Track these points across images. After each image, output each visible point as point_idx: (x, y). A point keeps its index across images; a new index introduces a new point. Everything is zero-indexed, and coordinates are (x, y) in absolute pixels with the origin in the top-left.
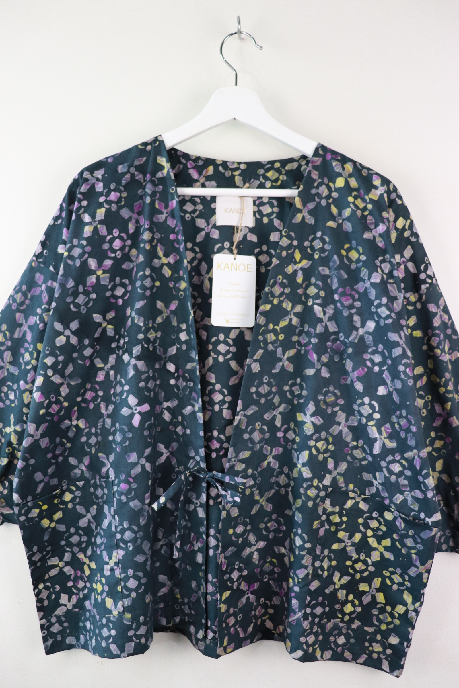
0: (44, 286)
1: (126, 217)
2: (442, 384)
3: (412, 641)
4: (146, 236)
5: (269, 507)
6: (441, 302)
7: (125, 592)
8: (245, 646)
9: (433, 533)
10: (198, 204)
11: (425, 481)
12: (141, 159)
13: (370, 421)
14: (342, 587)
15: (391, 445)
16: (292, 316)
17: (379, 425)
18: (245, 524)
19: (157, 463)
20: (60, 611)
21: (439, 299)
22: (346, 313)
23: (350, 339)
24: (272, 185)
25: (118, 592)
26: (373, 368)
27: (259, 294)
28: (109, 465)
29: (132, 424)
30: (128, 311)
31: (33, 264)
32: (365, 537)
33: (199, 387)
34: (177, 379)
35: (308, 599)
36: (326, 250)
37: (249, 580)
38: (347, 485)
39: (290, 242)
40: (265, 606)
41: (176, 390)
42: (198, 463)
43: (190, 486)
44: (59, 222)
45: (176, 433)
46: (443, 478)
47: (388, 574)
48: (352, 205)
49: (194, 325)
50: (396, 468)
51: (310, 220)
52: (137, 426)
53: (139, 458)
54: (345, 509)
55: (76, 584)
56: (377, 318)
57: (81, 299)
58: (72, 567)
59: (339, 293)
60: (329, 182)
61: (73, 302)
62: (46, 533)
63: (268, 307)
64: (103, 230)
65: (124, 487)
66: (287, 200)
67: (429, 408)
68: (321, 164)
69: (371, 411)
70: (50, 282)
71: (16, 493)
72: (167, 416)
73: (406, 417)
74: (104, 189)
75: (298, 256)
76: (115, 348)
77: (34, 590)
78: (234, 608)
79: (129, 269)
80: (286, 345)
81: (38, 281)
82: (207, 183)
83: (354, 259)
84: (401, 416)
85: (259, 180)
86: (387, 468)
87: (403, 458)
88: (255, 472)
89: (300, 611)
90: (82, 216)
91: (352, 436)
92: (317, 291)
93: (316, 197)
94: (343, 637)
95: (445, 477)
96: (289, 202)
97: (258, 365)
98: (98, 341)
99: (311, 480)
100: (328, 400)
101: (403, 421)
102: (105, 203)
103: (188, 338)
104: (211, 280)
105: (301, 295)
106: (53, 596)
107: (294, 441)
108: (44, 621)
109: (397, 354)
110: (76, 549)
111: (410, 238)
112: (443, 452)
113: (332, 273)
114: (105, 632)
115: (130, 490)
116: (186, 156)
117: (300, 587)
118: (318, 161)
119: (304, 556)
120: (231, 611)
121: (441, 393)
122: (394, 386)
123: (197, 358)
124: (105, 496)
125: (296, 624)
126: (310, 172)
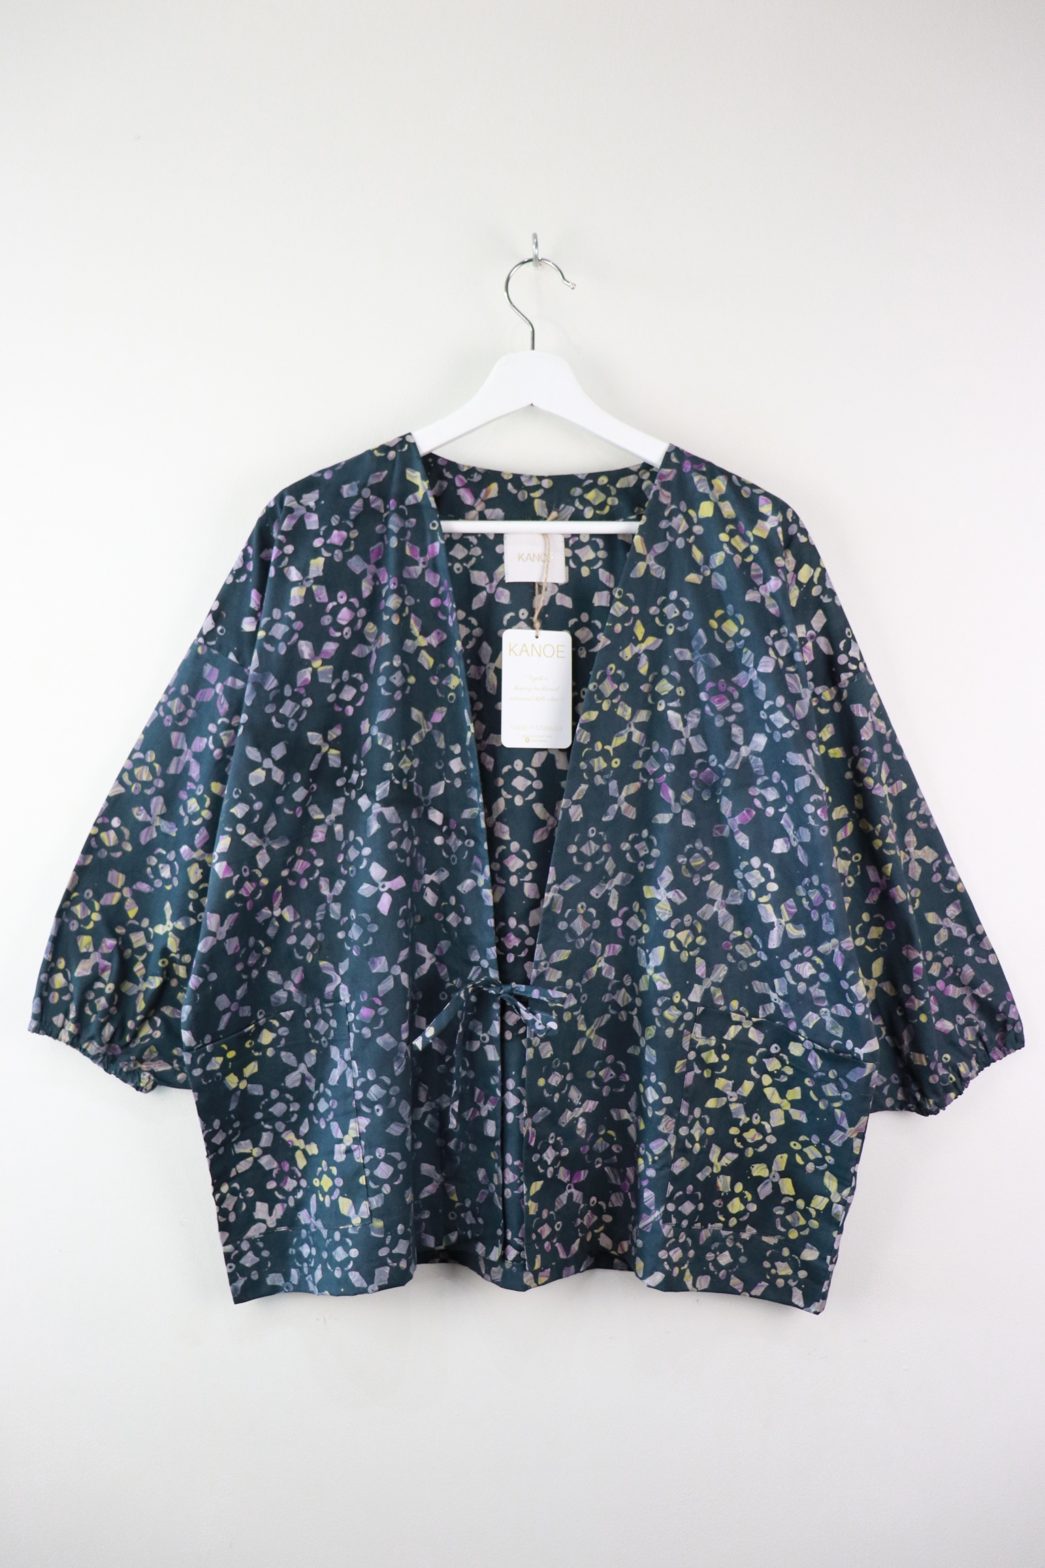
0: (219, 687)
1: (358, 571)
2: (877, 833)
3: (840, 1253)
4: (393, 602)
5: (601, 1044)
6: (873, 701)
7: (372, 1185)
8: (567, 1276)
9: (867, 1072)
10: (474, 546)
11: (852, 987)
12: (378, 473)
13: (761, 896)
14: (725, 1171)
15: (797, 933)
16: (633, 729)
17: (777, 901)
18: (563, 1071)
19: (417, 976)
20: (255, 1231)
21: (870, 696)
22: (719, 723)
23: (727, 764)
24: (595, 513)
25: (360, 1186)
26: (764, 810)
27: (576, 694)
28: (339, 980)
29: (377, 911)
30: (365, 726)
31: (200, 650)
32: (759, 1086)
33: (486, 846)
34: (447, 835)
35: (670, 1188)
36: (686, 621)
37: (572, 1163)
38: (727, 1003)
39: (627, 608)
40: (598, 1210)
41: (444, 854)
42: (485, 972)
43: (472, 1011)
44: (243, 578)
45: (447, 925)
46: (884, 989)
47: (798, 1147)
48: (726, 547)
49: (474, 747)
50: (806, 970)
51: (659, 572)
52: (386, 914)
53: (390, 966)
54: (726, 1041)
55: (281, 1185)
56: (770, 729)
57: (288, 708)
58: (274, 1156)
59: (707, 690)
60: (688, 508)
61: (276, 713)
62: (233, 1098)
63: (593, 715)
64: (322, 593)
65: (366, 1013)
66: (620, 538)
67: (859, 873)
68: (674, 479)
69: (763, 880)
70: (230, 679)
71: (186, 1029)
72: (430, 897)
73: (819, 888)
74: (321, 525)
75: (640, 630)
76: (342, 787)
77: (214, 1194)
78: (549, 1211)
79: (364, 656)
80: (624, 776)
81: (208, 679)
82: (488, 512)
83: (731, 635)
84: (811, 886)
85: (574, 506)
86: (792, 971)
87: (816, 953)
88: (578, 984)
89: (658, 1208)
90: (285, 570)
91: (735, 922)
92: (672, 687)
93: (668, 534)
94: (727, 1253)
95: (887, 987)
96: (623, 542)
97: (580, 810)
98: (315, 775)
99: (669, 993)
100: (693, 864)
101: (814, 893)
102: (323, 550)
103: (464, 768)
104: (498, 672)
105: (646, 695)
106: (244, 1207)
107: (639, 933)
108: (230, 1248)
109: (802, 787)
110: (280, 1126)
111: (821, 597)
112: (883, 946)
113: (696, 657)
114: (340, 1254)
115: (376, 1019)
116: (453, 466)
117: (657, 1170)
118: (670, 474)
119: (661, 1118)
120: (545, 1214)
121: (877, 848)
122: (800, 838)
123: (481, 800)
124: (332, 1032)
125: (652, 1230)
126: (657, 494)
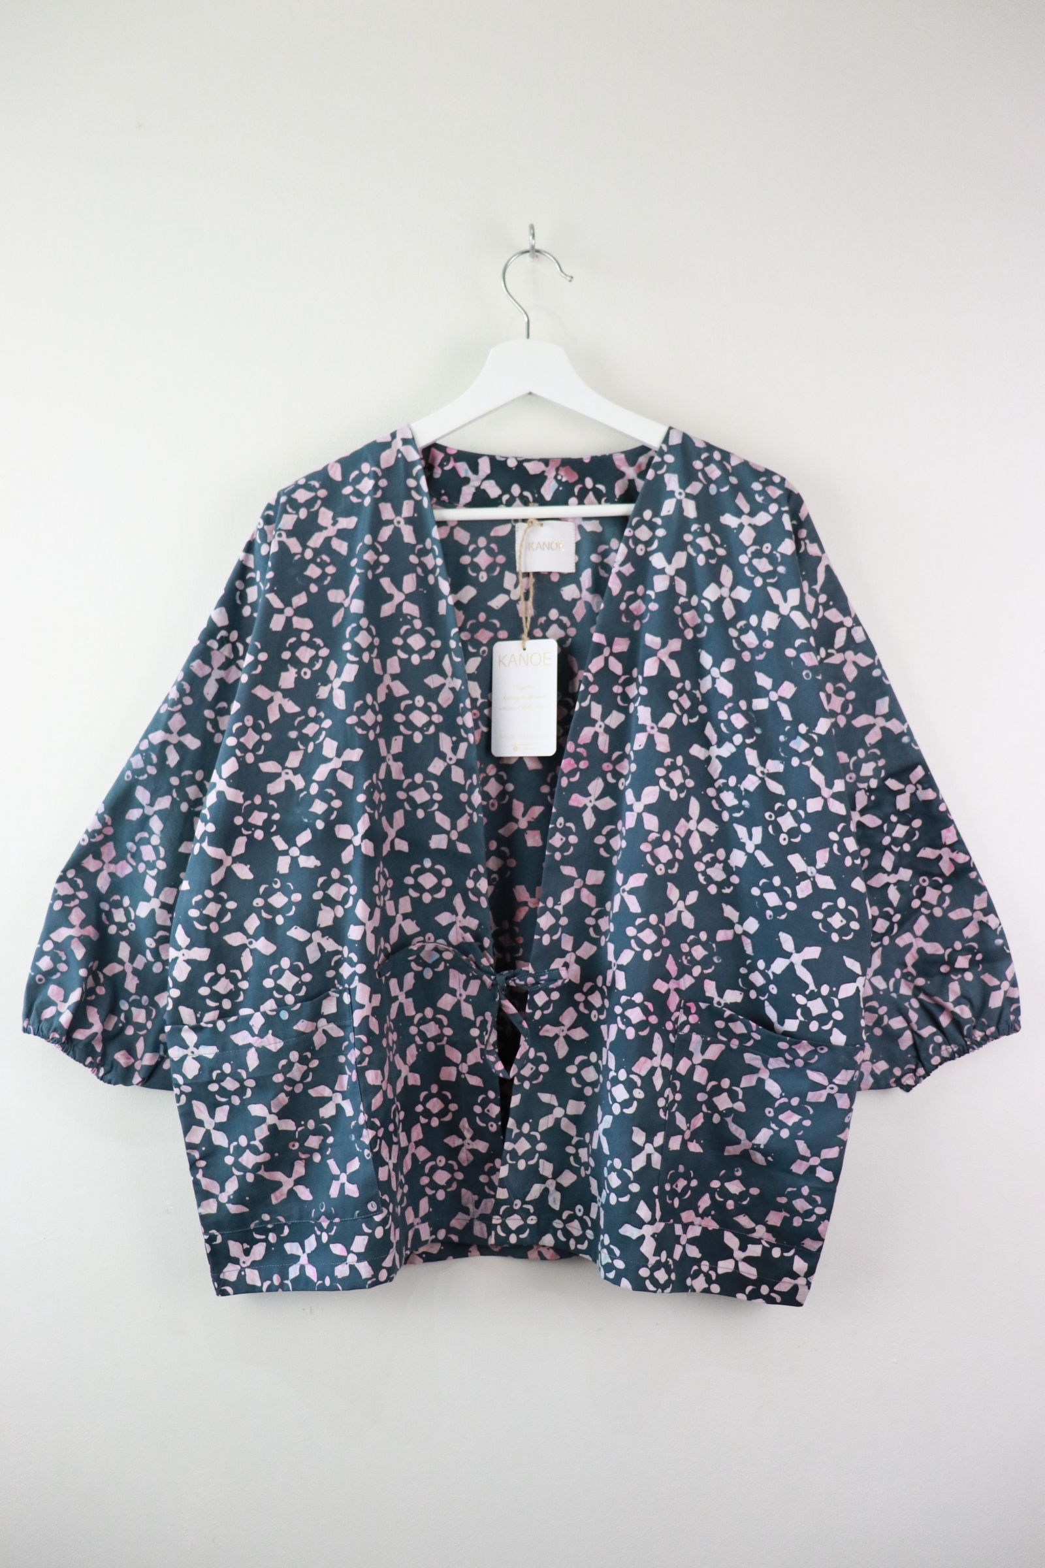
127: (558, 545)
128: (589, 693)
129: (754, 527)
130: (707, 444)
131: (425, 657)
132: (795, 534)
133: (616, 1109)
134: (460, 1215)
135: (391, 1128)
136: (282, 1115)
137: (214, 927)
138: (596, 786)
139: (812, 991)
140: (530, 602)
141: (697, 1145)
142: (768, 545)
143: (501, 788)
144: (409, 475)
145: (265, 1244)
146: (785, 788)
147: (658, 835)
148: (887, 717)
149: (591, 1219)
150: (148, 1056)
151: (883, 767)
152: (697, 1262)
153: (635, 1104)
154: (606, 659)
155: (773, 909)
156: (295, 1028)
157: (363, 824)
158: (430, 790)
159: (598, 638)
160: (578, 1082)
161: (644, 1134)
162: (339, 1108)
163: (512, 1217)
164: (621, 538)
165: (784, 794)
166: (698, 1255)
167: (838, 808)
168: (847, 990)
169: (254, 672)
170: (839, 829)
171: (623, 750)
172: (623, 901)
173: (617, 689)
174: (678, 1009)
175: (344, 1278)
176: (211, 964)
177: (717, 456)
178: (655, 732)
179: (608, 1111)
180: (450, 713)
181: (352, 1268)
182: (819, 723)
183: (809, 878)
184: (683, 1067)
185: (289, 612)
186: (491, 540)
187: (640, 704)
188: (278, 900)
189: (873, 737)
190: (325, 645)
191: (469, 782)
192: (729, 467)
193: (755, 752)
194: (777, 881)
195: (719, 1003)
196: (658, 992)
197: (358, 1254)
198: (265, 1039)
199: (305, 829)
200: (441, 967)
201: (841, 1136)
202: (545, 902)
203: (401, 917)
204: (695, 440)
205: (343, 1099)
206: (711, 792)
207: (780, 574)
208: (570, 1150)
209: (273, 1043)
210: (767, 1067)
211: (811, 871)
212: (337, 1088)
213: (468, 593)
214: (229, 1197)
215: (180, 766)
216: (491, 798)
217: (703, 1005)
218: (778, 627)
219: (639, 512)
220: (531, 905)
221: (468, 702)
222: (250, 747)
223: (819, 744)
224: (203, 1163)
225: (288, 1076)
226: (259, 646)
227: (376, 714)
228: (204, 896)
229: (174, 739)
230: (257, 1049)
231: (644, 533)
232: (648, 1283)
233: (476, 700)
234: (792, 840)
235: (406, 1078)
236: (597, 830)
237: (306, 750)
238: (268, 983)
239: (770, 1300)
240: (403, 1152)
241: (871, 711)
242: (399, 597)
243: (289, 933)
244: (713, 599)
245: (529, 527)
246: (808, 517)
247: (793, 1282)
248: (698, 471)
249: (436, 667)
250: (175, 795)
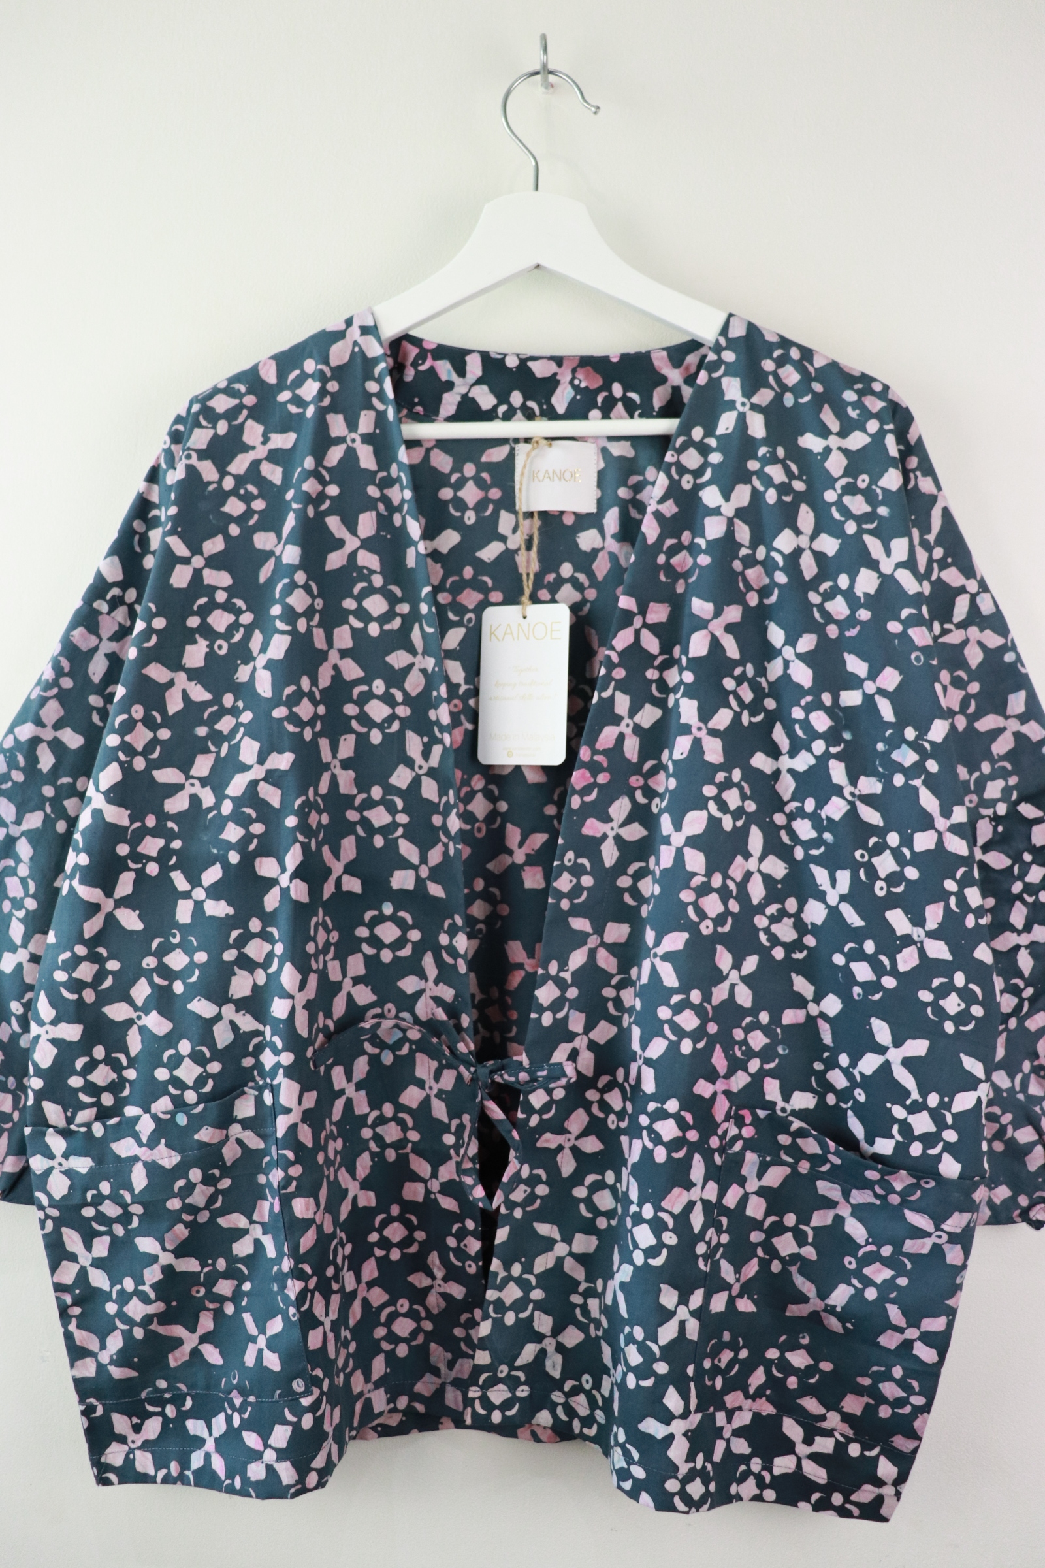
127: (573, 474)
128: (613, 679)
129: (845, 451)
130: (781, 337)
131: (387, 627)
132: (901, 462)
133: (638, 1258)
134: (428, 1377)
135: (330, 1271)
136: (181, 1251)
137: (89, 996)
138: (620, 808)
139: (915, 1101)
140: (534, 553)
141: (749, 1302)
142: (866, 477)
143: (492, 806)
144: (369, 376)
145: (160, 1419)
146: (883, 816)
147: (705, 879)
148: (1023, 718)
149: (603, 1396)
150: (10, 1159)
151: (1015, 787)
152: (746, 1459)
153: (665, 1252)
154: (637, 633)
155: (863, 985)
156: (196, 1137)
157: (293, 858)
158: (392, 809)
159: (626, 602)
160: (588, 1210)
161: (676, 1293)
162: (258, 1244)
163: (495, 1388)
164: (660, 465)
165: (881, 824)
166: (747, 1451)
167: (957, 846)
168: (964, 1101)
169: (146, 645)
170: (958, 875)
171: (659, 758)
172: (653, 968)
173: (652, 674)
174: (727, 1119)
175: (258, 1482)
176: (85, 1045)
177: (795, 354)
178: (703, 734)
179: (627, 1258)
180: (422, 704)
181: (270, 1469)
182: (933, 727)
183: (915, 943)
184: (732, 1198)
185: (198, 562)
186: (481, 467)
187: (682, 696)
188: (177, 960)
189: (1001, 746)
190: (249, 609)
191: (444, 799)
192: (811, 369)
193: (843, 765)
194: (869, 947)
195: (783, 1110)
196: (701, 1097)
197: (277, 1450)
198: (155, 1151)
199: (214, 864)
200: (405, 1050)
201: (950, 1302)
202: (546, 968)
203: (351, 982)
204: (764, 332)
205: (264, 1234)
206: (780, 819)
207: (880, 518)
208: (576, 1299)
209: (167, 1158)
210: (848, 1201)
211: (917, 933)
212: (255, 1217)
213: (449, 539)
214: (111, 1357)
215: (55, 771)
216: (477, 820)
217: (762, 1113)
218: (877, 591)
219: (685, 430)
220: (529, 969)
221: (443, 689)
222: (140, 749)
223: (932, 756)
224: (77, 1311)
225: (187, 1201)
226: (154, 608)
227: (315, 704)
228: (74, 954)
229: (48, 734)
230: (146, 1164)
231: (691, 459)
232: (677, 1501)
233: (458, 685)
234: (893, 889)
235: (355, 1198)
236: (620, 868)
237: (218, 753)
238: (162, 1074)
239: (843, 1512)
240: (348, 1298)
241: (1001, 710)
242: (352, 543)
243: (189, 1006)
244: (787, 550)
245: (534, 449)
246: (920, 439)
247: (877, 1491)
248: (769, 373)
249: (402, 640)
250: (48, 810)
